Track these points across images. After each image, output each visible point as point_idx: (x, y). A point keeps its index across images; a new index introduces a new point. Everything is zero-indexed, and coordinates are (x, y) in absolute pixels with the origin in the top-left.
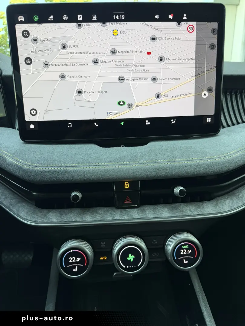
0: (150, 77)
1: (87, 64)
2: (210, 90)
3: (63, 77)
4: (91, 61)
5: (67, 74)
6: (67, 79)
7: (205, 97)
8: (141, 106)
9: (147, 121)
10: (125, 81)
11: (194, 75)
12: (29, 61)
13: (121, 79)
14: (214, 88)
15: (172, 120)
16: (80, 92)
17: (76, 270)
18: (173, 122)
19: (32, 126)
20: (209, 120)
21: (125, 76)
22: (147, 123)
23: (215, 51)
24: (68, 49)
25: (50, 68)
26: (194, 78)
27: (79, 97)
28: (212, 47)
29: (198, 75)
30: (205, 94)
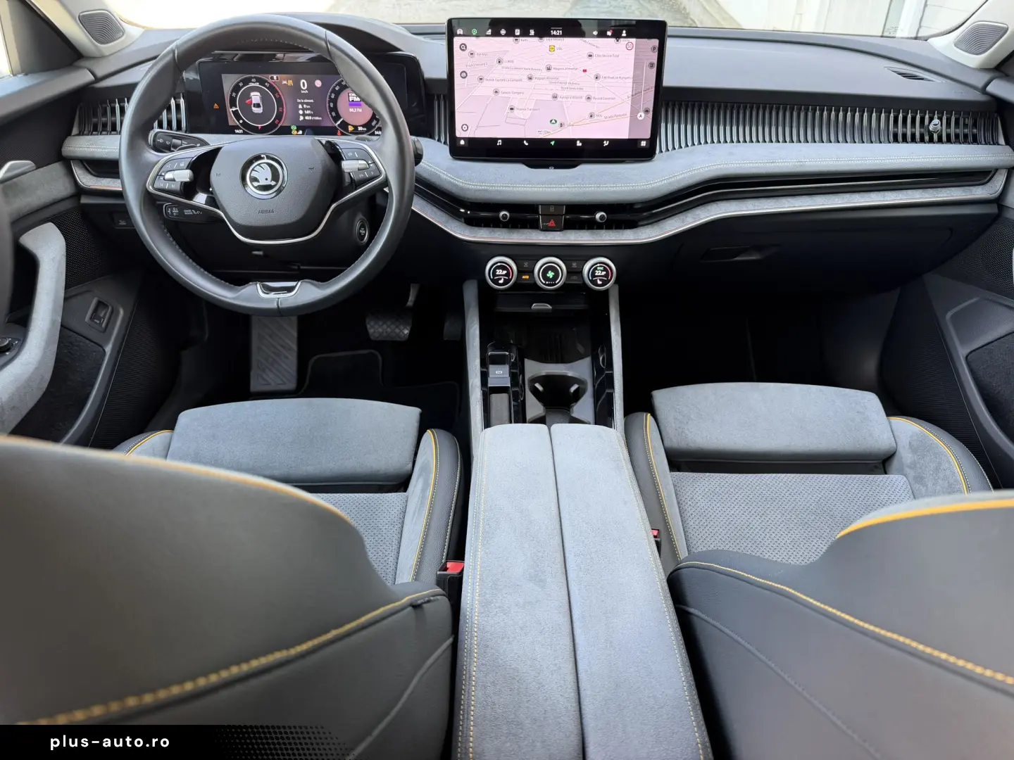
0: (585, 95)
1: (521, 80)
2: (647, 111)
3: (496, 92)
4: (526, 77)
5: (500, 90)
6: (500, 95)
7: (640, 119)
8: (573, 125)
9: (578, 142)
10: (559, 99)
11: (630, 96)
12: (464, 75)
13: (555, 97)
14: (651, 109)
15: (605, 142)
16: (512, 109)
17: (501, 282)
18: (606, 143)
19: (462, 142)
20: (643, 144)
21: (559, 94)
22: (579, 144)
23: (655, 70)
24: (504, 64)
25: (485, 83)
26: (630, 98)
27: (511, 114)
28: (652, 65)
29: (635, 95)
30: (641, 116)
